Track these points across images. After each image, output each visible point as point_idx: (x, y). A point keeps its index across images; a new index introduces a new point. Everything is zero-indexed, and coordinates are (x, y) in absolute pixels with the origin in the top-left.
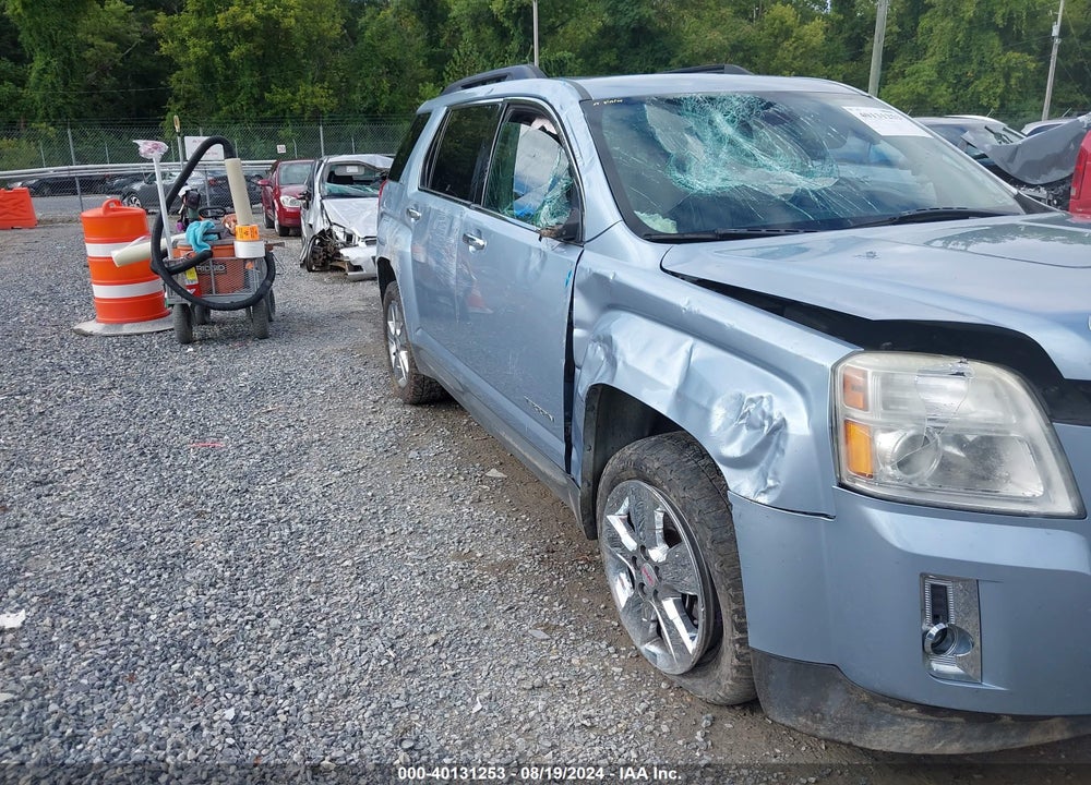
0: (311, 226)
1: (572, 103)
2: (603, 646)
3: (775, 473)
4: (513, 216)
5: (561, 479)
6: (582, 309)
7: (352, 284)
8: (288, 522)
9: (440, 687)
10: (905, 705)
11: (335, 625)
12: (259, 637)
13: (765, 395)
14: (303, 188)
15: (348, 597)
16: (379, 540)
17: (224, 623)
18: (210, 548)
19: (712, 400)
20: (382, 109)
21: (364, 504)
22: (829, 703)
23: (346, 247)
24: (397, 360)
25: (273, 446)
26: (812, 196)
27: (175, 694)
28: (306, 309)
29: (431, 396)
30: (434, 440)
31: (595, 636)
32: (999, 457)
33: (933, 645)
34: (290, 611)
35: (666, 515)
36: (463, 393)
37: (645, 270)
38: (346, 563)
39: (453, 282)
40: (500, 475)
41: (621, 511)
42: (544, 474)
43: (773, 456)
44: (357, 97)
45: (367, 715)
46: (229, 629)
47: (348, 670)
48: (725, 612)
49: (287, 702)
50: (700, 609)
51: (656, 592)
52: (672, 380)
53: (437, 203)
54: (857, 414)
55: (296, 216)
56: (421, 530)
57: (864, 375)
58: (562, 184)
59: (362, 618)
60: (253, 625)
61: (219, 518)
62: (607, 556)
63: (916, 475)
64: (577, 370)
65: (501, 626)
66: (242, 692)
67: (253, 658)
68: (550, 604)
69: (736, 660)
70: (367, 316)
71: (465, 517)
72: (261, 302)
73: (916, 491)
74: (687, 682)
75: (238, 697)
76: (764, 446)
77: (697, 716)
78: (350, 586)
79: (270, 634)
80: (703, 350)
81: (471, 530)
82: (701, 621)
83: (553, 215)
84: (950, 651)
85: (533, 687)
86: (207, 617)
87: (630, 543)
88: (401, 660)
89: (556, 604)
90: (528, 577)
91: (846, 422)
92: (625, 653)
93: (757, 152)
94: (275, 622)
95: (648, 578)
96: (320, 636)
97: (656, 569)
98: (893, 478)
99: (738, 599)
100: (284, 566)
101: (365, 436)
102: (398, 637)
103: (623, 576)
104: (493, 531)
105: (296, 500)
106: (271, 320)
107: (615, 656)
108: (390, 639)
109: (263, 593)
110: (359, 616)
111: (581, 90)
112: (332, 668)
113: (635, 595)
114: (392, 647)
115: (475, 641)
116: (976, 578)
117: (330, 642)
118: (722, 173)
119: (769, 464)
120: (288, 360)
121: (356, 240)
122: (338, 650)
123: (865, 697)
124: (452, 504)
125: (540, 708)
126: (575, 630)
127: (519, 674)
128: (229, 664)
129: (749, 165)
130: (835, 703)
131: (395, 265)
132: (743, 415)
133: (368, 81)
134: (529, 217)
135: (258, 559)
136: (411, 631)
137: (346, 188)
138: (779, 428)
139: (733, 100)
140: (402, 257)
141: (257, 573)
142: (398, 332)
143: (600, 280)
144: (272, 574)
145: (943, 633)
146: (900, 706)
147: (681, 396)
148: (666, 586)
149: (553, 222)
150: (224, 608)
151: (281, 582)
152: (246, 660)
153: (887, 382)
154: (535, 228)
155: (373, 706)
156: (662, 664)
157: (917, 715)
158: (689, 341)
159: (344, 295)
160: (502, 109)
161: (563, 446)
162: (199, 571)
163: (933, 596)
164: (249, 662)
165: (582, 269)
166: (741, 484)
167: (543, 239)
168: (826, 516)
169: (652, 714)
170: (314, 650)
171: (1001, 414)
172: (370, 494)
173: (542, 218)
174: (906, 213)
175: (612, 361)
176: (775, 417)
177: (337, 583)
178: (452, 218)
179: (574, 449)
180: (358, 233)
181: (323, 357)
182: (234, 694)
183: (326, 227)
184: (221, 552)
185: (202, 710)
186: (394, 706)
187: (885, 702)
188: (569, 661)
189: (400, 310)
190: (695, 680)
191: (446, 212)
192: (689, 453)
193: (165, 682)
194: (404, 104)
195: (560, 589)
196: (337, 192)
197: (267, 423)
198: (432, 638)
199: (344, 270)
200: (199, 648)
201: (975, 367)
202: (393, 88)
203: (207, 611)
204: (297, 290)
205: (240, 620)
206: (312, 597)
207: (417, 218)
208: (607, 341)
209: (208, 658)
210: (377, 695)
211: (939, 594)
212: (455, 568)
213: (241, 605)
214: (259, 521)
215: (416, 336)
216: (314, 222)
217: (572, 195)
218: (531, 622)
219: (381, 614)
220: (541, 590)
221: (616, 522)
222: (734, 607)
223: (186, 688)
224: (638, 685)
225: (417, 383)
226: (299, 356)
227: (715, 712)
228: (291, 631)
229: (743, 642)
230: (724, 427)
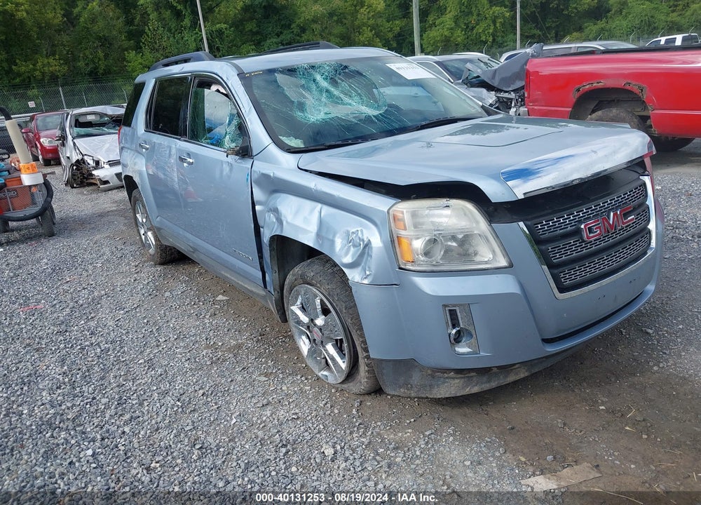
0: (68, 158)
1: (233, 76)
2: (299, 378)
3: (369, 268)
4: (208, 143)
5: (263, 293)
6: (258, 194)
7: (104, 193)
8: (98, 344)
9: (211, 415)
10: (448, 372)
11: (142, 395)
12: (96, 410)
13: (359, 229)
14: (58, 133)
15: (146, 379)
16: (158, 346)
17: (72, 407)
18: (50, 368)
19: (334, 236)
20: (101, 71)
21: (143, 327)
22: (413, 379)
23: (95, 169)
24: (146, 238)
25: (76, 302)
26: (374, 119)
27: (53, 449)
28: (76, 213)
29: (173, 257)
30: (178, 284)
31: (294, 373)
32: (470, 244)
33: (455, 340)
34: (112, 392)
35: (321, 300)
36: (194, 253)
37: (290, 170)
38: (140, 362)
39: (176, 186)
40: (225, 298)
41: (299, 303)
42: (251, 292)
43: (367, 259)
44: (81, 64)
45: (172, 437)
46: (76, 409)
47: (155, 417)
48: (357, 343)
49: (123, 440)
50: (345, 345)
51: (322, 342)
52: (313, 227)
53: (158, 139)
54: (403, 233)
55: (55, 151)
56: (182, 337)
57: (403, 213)
58: (235, 122)
59: (157, 389)
60: (90, 405)
61: (51, 349)
62: (294, 329)
63: (433, 258)
64: (261, 229)
65: (240, 378)
66: (94, 440)
67: (96, 421)
68: (266, 362)
69: (366, 368)
70: (120, 213)
71: (208, 325)
72: (45, 212)
73: (434, 265)
74: (345, 386)
75: (92, 443)
76: (362, 255)
77: (352, 402)
78: (146, 373)
79: (103, 407)
80: (326, 210)
81: (212, 331)
82: (346, 352)
83: (232, 141)
84: (463, 341)
85: (263, 405)
86: (60, 406)
87: (305, 319)
88: (186, 406)
89: (270, 361)
90: (251, 351)
91: (398, 237)
92: (311, 379)
93: (342, 96)
94: (104, 400)
95: (317, 335)
96: (134, 402)
97: (321, 329)
98: (423, 261)
99: (362, 336)
100: (102, 369)
101: (135, 288)
102: (181, 395)
103: (304, 337)
104: (226, 330)
105: (100, 332)
106: (54, 224)
107: (306, 381)
108: (176, 397)
109: (93, 386)
110: (155, 388)
111: (237, 67)
112: (146, 418)
113: (312, 347)
114: (179, 400)
115: (226, 389)
116: (468, 303)
117: (141, 404)
118: (324, 110)
119: (365, 264)
120: (73, 248)
121: (101, 163)
122: (147, 408)
123: (429, 372)
124: (198, 319)
125: (269, 415)
126: (282, 373)
127: (254, 400)
128: (82, 428)
129: (339, 103)
130: (416, 378)
131: (136, 179)
132: (350, 241)
133: (87, 52)
134: (218, 143)
135: (85, 368)
136: (188, 390)
137: (90, 130)
138: (368, 245)
139: (325, 66)
140: (140, 174)
141: (86, 376)
142: (144, 220)
143: (266, 176)
144: (96, 375)
145: (459, 332)
146: (446, 373)
147: (319, 235)
148: (327, 338)
149: (233, 145)
150: (69, 399)
151: (102, 378)
152: (92, 423)
153: (414, 215)
154: (223, 150)
155: (174, 431)
156: (331, 380)
157: (455, 376)
158: (319, 205)
159: (101, 201)
160: (191, 79)
161: (260, 273)
162: (47, 382)
163: (450, 315)
164: (94, 424)
165: (255, 171)
166: (354, 276)
167: (229, 156)
168: (395, 285)
169: (329, 405)
170: (132, 411)
171: (468, 223)
172: (145, 321)
173: (226, 144)
174: (424, 123)
175: (280, 221)
176: (365, 239)
177: (137, 373)
178: (170, 148)
179: (267, 275)
180: (103, 160)
181: (95, 243)
182: (89, 442)
183: (80, 157)
184: (59, 368)
185: (71, 454)
186: (186, 429)
187: (439, 372)
188: (281, 388)
189: (144, 206)
190: (349, 384)
191: (166, 143)
192: (328, 265)
193: (44, 444)
194: (116, 67)
195: (271, 354)
196: (83, 133)
197: (69, 289)
198: (201, 392)
199: (97, 184)
200: (60, 423)
201: (453, 202)
202: (106, 56)
203: (59, 402)
204: (68, 202)
205: (82, 403)
206: (124, 383)
207: (147, 149)
208: (276, 211)
209: (68, 426)
210: (175, 426)
211: (453, 314)
212: (207, 354)
213: (80, 395)
214: (79, 347)
215: (157, 221)
216: (70, 154)
217: (242, 129)
218: (257, 373)
219: (168, 385)
220: (260, 356)
221: (296, 309)
222: (361, 340)
223: (58, 445)
224: (320, 393)
225: (162, 250)
226: (79, 245)
227: (362, 398)
228: (116, 403)
229: (368, 357)
230: (341, 249)
